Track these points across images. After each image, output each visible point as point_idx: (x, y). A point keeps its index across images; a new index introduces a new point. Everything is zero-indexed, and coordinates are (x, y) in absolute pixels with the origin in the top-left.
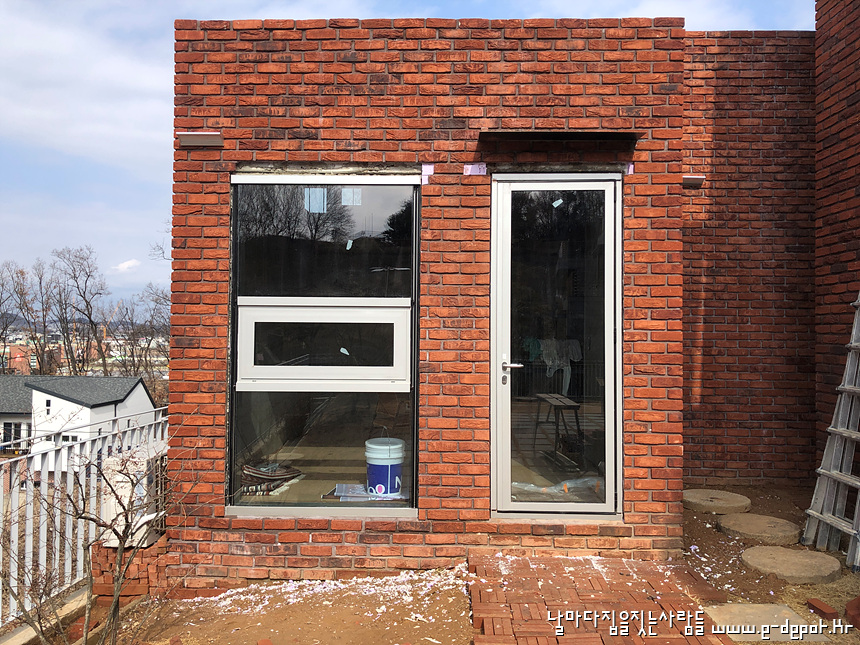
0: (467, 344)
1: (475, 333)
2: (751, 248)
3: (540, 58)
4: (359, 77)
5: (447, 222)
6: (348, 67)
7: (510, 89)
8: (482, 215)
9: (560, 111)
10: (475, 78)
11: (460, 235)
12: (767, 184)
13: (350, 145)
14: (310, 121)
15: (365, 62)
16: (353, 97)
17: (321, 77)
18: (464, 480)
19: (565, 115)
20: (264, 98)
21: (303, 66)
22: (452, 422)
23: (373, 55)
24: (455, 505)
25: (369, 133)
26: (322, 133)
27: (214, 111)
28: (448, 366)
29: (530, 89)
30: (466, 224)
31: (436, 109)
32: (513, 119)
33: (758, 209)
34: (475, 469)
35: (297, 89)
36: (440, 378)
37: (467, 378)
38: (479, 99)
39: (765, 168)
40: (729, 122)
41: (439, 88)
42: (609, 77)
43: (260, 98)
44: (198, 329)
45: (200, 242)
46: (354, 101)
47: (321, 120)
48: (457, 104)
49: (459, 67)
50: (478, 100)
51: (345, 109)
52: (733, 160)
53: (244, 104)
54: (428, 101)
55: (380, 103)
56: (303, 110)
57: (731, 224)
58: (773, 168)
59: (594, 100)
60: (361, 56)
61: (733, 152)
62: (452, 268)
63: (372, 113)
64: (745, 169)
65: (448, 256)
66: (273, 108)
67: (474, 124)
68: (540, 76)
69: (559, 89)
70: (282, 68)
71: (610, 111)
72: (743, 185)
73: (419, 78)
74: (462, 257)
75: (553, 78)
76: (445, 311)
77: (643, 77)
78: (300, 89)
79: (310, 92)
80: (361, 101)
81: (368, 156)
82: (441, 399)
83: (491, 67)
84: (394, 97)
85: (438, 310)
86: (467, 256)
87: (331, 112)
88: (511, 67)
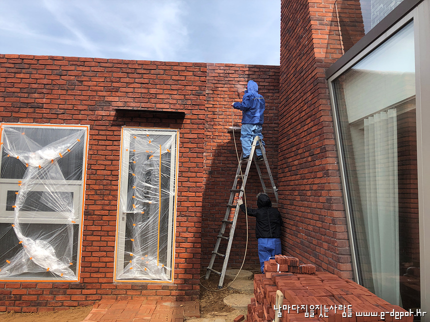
0: (106, 202)
1: (111, 197)
3: (144, 77)
4: (64, 82)
5: (100, 147)
6: (58, 77)
7: (130, 90)
8: (117, 144)
9: (152, 100)
10: (115, 85)
11: (106, 153)
13: (57, 111)
14: (40, 101)
15: (66, 75)
16: (60, 90)
17: (45, 81)
18: (101, 265)
19: (155, 102)
20: (18, 89)
21: (37, 76)
22: (98, 239)
23: (69, 73)
24: (97, 276)
25: (66, 107)
26: (45, 106)
28: (98, 213)
29: (140, 90)
30: (108, 148)
31: (97, 97)
32: (132, 103)
34: (107, 259)
36: (93, 218)
37: (105, 218)
38: (117, 94)
41: (99, 88)
42: (174, 87)
43: (16, 89)
46: (60, 92)
47: (44, 100)
48: (107, 95)
49: (108, 79)
51: (56, 95)
53: (9, 91)
54: (94, 93)
55: (72, 93)
56: (36, 95)
59: (168, 96)
60: (64, 73)
62: (102, 167)
63: (68, 98)
65: (100, 162)
66: (22, 94)
67: (114, 104)
68: (144, 85)
69: (152, 91)
70: (27, 76)
71: (174, 102)
73: (90, 83)
74: (106, 163)
75: (150, 86)
76: (97, 187)
77: (189, 88)
78: (35, 86)
79: (40, 87)
80: (64, 92)
81: (65, 117)
82: (93, 228)
83: (122, 80)
84: (78, 91)
85: (94, 187)
86: (109, 163)
87: (49, 96)
88: (132, 80)
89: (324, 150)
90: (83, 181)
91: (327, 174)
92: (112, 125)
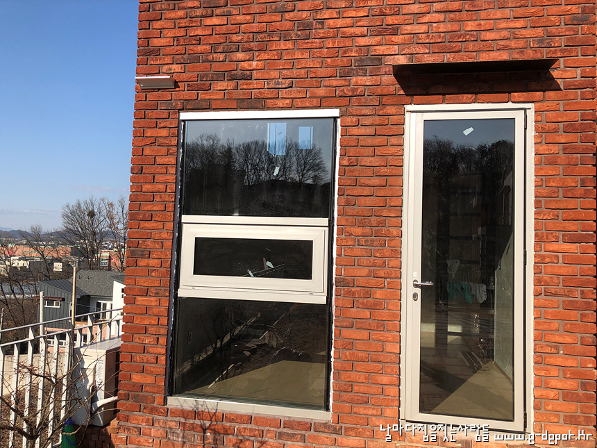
0: (379, 261)
1: (387, 251)
4: (288, 25)
5: (363, 150)
6: (278, 17)
7: (424, 28)
8: (395, 143)
9: (471, 46)
10: (390, 20)
11: (375, 161)
13: (278, 83)
14: (245, 65)
15: (293, 11)
16: (282, 42)
17: (255, 27)
18: (374, 389)
19: (476, 49)
20: (208, 47)
21: (241, 18)
22: (364, 334)
23: (300, 5)
24: (365, 412)
25: (295, 73)
26: (255, 75)
27: (168, 59)
28: (362, 281)
29: (442, 28)
30: (379, 151)
31: (355, 49)
32: (426, 56)
34: (385, 379)
35: (235, 38)
36: (354, 293)
37: (379, 294)
41: (357, 31)
42: (520, 12)
43: (205, 47)
44: (149, 242)
45: (153, 169)
46: (283, 45)
47: (254, 63)
48: (374, 43)
49: (376, 11)
50: (393, 39)
51: (275, 53)
53: (192, 52)
54: (348, 43)
55: (305, 46)
56: (240, 55)
59: (505, 34)
60: (290, 6)
62: (366, 191)
63: (298, 55)
66: (215, 55)
67: (389, 60)
68: (452, 15)
69: (470, 26)
70: (223, 20)
71: (521, 44)
73: (340, 23)
75: (464, 15)
76: (359, 231)
77: (554, 10)
78: (238, 38)
79: (245, 39)
80: (289, 45)
81: (294, 93)
82: (354, 313)
84: (317, 41)
85: (352, 230)
86: (381, 181)
87: (264, 56)
88: (425, 8)
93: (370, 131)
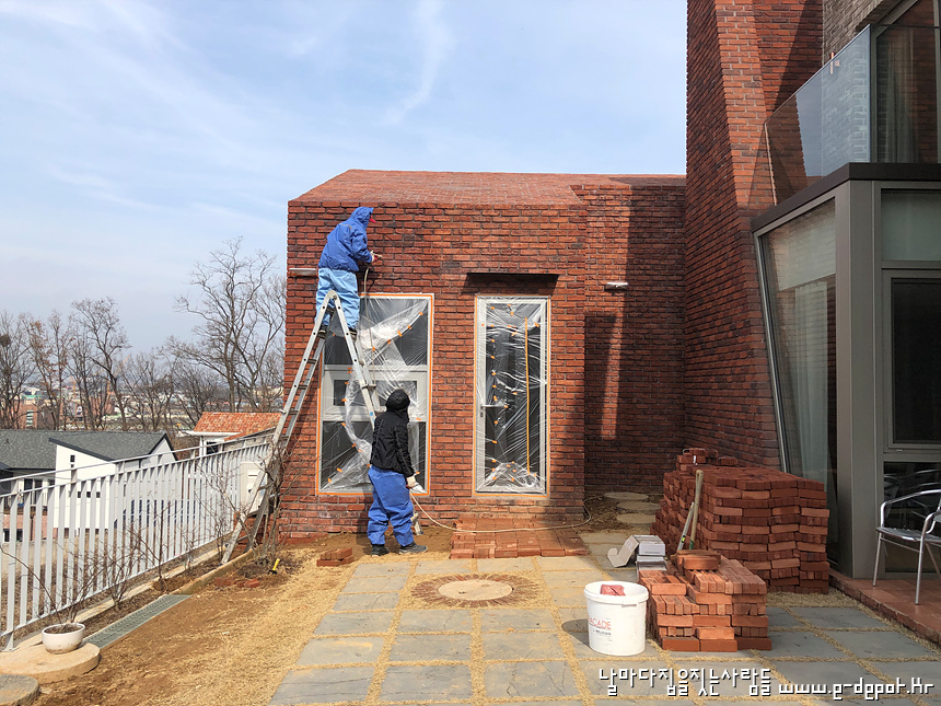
0: (460, 393)
1: (465, 387)
2: (660, 331)
3: (503, 227)
4: (398, 237)
5: (449, 322)
6: (391, 231)
7: (485, 245)
8: (469, 318)
9: (515, 258)
10: (465, 238)
11: (457, 329)
12: (670, 288)
13: (392, 276)
15: (401, 228)
16: (394, 248)
17: (375, 236)
18: (457, 473)
22: (451, 440)
23: (406, 224)
24: (451, 488)
25: (403, 269)
27: (312, 255)
28: (449, 407)
29: (497, 245)
30: (459, 323)
31: (442, 256)
33: (664, 305)
34: (464, 467)
37: (459, 414)
38: (468, 250)
39: (670, 278)
40: (646, 246)
41: (445, 244)
42: (543, 239)
46: (394, 250)
48: (455, 253)
49: (456, 232)
52: (648, 272)
54: (438, 251)
55: (410, 252)
57: (646, 315)
58: (675, 277)
59: (535, 252)
60: (399, 224)
61: (648, 267)
63: (405, 257)
64: (656, 278)
65: (449, 341)
67: (465, 265)
68: (503, 238)
69: (514, 245)
71: (544, 258)
72: (655, 288)
73: (433, 238)
74: (457, 342)
75: (511, 239)
76: (447, 374)
77: (562, 239)
80: (400, 250)
81: (403, 282)
82: (444, 426)
83: (475, 232)
84: (418, 249)
85: (443, 373)
86: (461, 342)
88: (486, 232)
89: (748, 324)
90: (428, 367)
91: (751, 354)
92: (463, 293)
93: (452, 310)
